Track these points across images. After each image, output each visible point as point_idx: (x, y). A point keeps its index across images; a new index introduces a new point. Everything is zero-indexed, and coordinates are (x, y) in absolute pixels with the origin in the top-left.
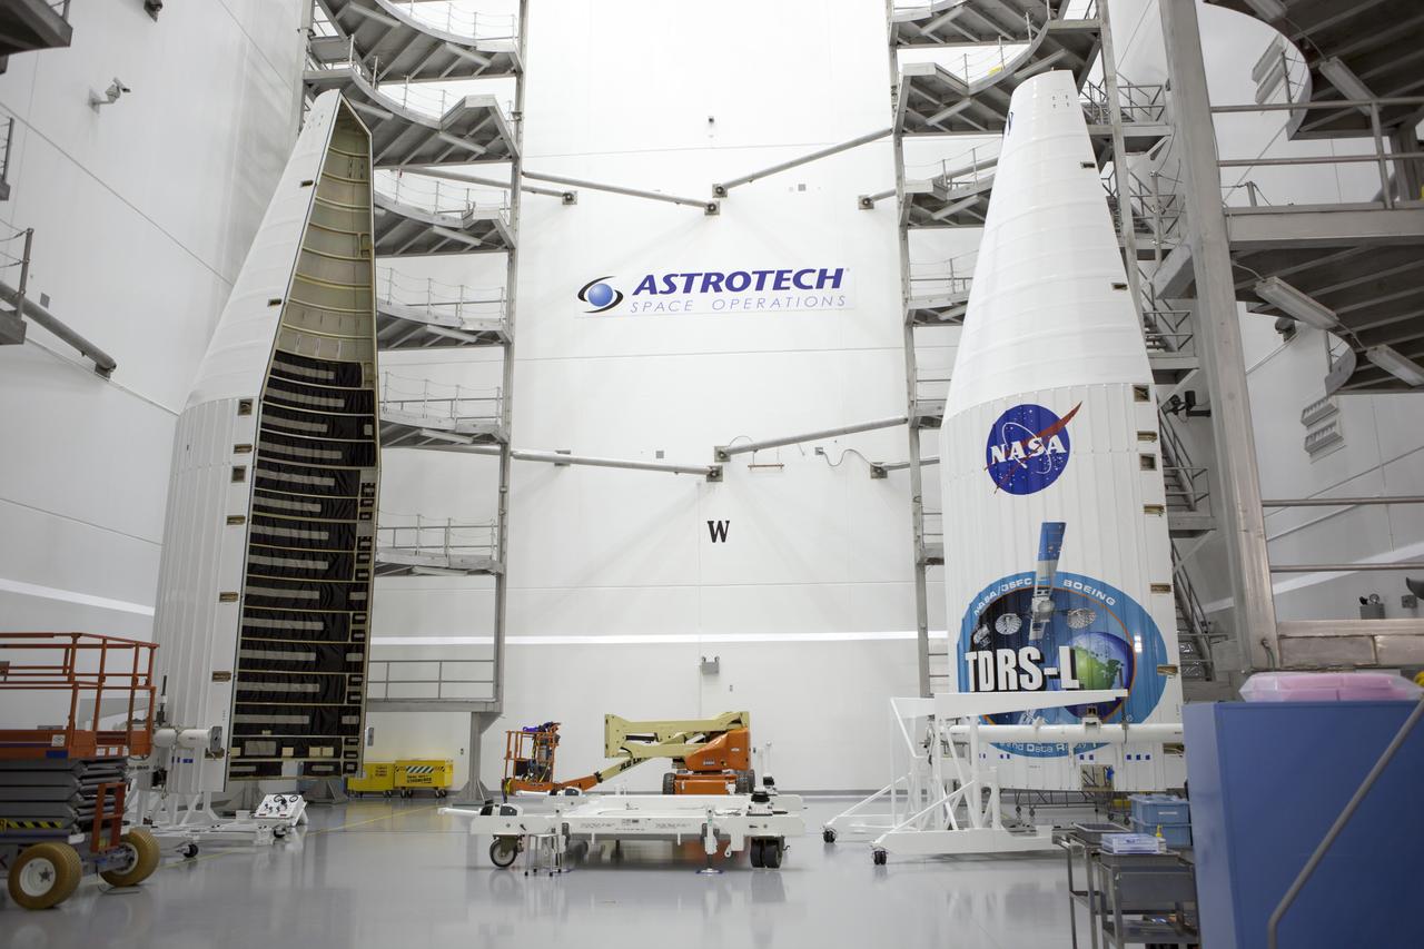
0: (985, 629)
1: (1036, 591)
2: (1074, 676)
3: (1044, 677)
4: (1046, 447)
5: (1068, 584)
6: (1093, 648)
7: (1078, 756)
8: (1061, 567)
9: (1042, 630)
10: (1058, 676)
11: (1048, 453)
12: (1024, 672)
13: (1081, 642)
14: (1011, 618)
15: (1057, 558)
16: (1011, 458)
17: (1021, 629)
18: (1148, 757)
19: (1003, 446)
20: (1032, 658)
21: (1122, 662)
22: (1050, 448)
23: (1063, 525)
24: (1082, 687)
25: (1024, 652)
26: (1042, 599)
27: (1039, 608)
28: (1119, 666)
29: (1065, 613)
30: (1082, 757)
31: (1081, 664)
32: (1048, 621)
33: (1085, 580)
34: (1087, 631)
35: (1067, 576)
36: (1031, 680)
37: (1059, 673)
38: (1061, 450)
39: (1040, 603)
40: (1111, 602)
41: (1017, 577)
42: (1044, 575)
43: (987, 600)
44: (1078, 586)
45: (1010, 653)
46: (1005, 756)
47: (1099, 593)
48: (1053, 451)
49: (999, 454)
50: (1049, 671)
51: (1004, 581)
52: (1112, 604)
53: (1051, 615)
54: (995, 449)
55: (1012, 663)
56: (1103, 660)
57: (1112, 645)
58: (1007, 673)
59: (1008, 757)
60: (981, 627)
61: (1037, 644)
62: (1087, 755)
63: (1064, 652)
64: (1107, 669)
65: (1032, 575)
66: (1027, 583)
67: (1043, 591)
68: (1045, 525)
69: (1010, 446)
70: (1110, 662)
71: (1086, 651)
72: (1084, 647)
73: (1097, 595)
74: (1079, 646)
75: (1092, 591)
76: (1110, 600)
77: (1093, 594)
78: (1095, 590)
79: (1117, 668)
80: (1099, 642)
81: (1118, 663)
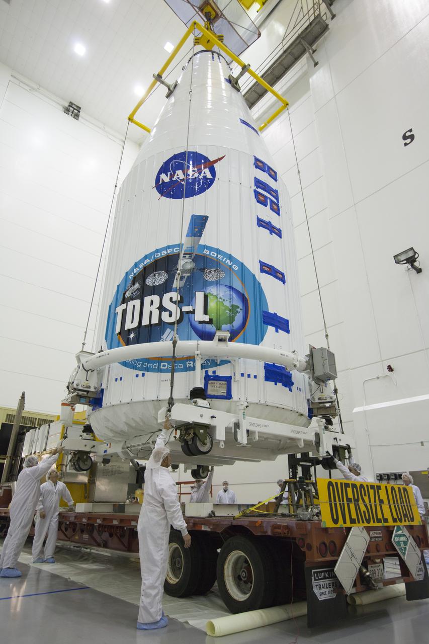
0: (137, 285)
1: (181, 256)
2: (206, 312)
3: (182, 313)
4: (200, 173)
5: (207, 252)
6: (221, 295)
8: (202, 241)
9: (184, 281)
10: (193, 312)
11: (201, 177)
12: (166, 310)
13: (212, 290)
14: (159, 274)
15: (200, 236)
16: (174, 179)
17: (166, 280)
18: (255, 377)
19: (169, 173)
20: (174, 300)
21: (241, 308)
22: (202, 174)
23: (206, 218)
25: (167, 297)
26: (186, 261)
27: (183, 266)
28: (239, 310)
29: (203, 270)
30: (207, 372)
31: (212, 304)
32: (189, 275)
33: (218, 251)
34: (217, 283)
35: (205, 247)
36: (170, 315)
37: (194, 310)
38: (209, 176)
39: (184, 264)
41: (169, 247)
42: (190, 246)
43: (142, 266)
44: (214, 255)
45: (156, 298)
46: (140, 375)
47: (228, 261)
48: (205, 177)
49: (165, 178)
50: (185, 309)
51: (157, 251)
52: (236, 269)
53: (191, 271)
54: (163, 176)
55: (157, 303)
56: (227, 304)
57: (234, 295)
58: (151, 312)
59: (143, 375)
60: (134, 284)
61: (179, 290)
62: (211, 370)
63: (199, 296)
64: (230, 311)
65: (180, 246)
66: (175, 251)
67: (187, 256)
68: (193, 216)
69: (175, 173)
70: (232, 306)
71: (216, 297)
72: (215, 293)
73: (226, 262)
74: (211, 293)
75: (223, 259)
76: (235, 267)
77: (224, 260)
78: (225, 259)
79: (237, 311)
80: (225, 292)
81: (238, 307)
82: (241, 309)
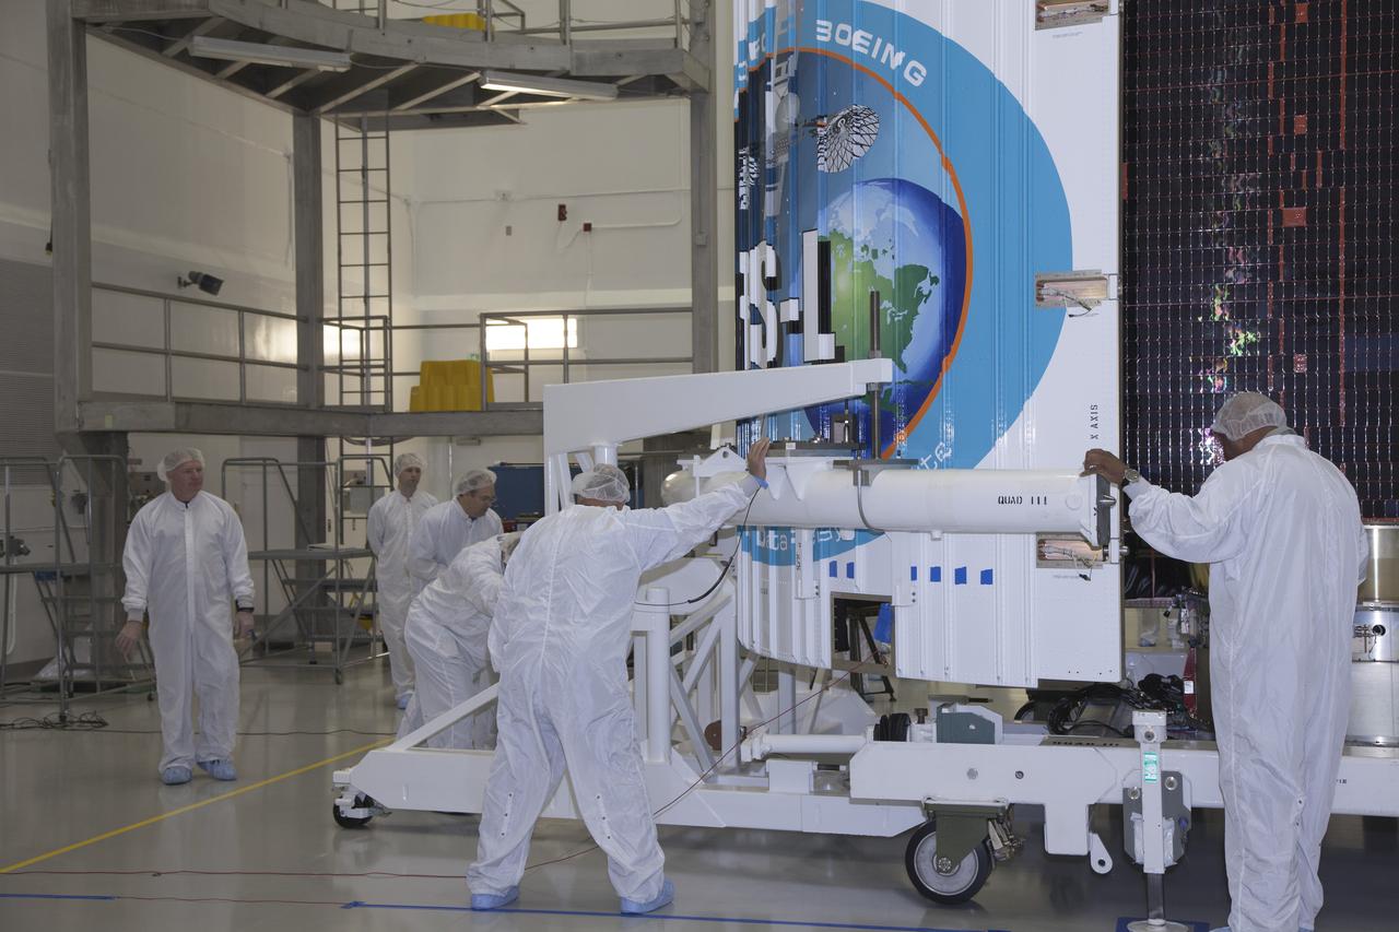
2: (825, 326)
3: (780, 329)
5: (825, 33)
6: (866, 232)
7: (825, 563)
10: (796, 327)
12: (758, 317)
13: (842, 215)
20: (767, 276)
21: (936, 272)
24: (840, 355)
26: (781, 92)
28: (925, 285)
29: (816, 129)
30: (833, 571)
31: (841, 283)
32: (788, 156)
34: (856, 177)
36: (764, 341)
37: (801, 316)
39: (777, 108)
40: (916, 76)
42: (789, 16)
44: (844, 36)
47: (890, 47)
50: (791, 311)
52: (917, 83)
53: (793, 138)
56: (886, 269)
57: (904, 215)
61: (773, 232)
62: (842, 560)
63: (812, 249)
64: (898, 296)
70: (903, 273)
71: (850, 245)
72: (846, 232)
73: (883, 60)
74: (839, 230)
75: (871, 49)
76: (914, 70)
77: (874, 55)
78: (879, 41)
79: (920, 293)
80: (879, 213)
81: (922, 272)
82: (934, 280)
